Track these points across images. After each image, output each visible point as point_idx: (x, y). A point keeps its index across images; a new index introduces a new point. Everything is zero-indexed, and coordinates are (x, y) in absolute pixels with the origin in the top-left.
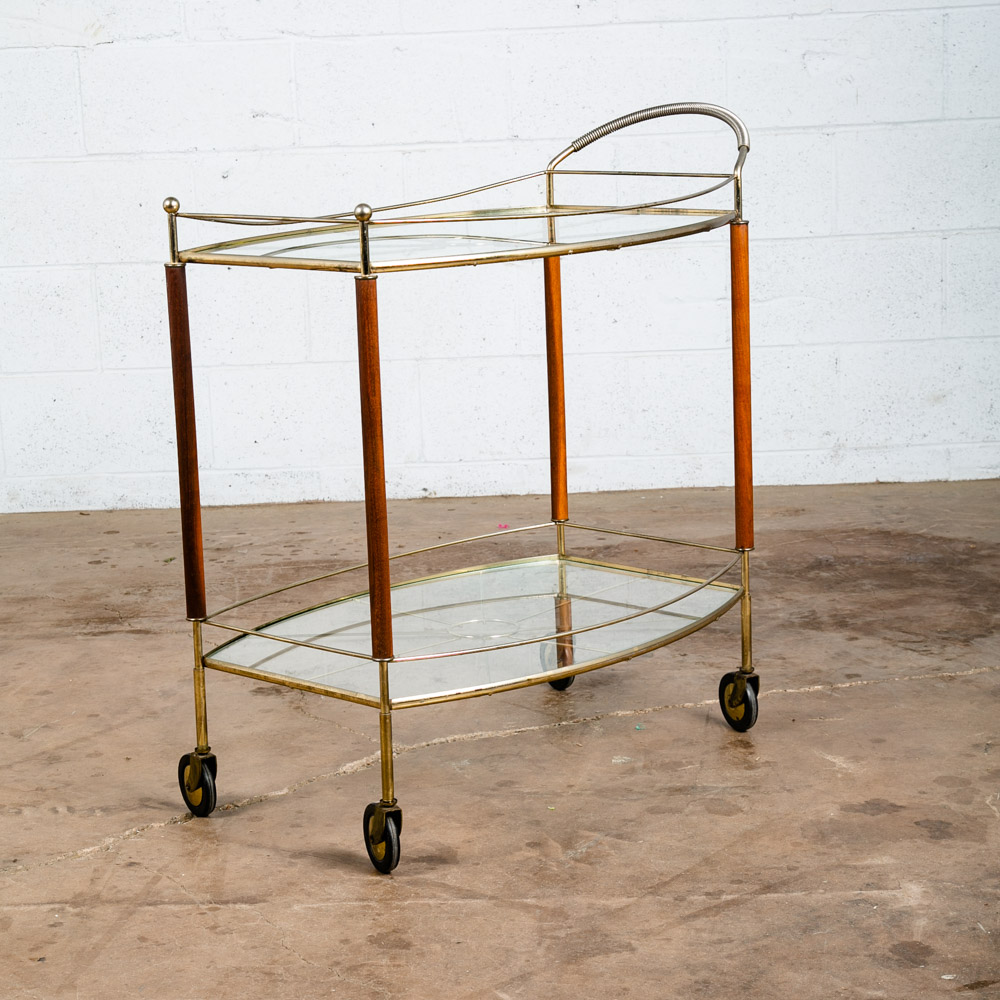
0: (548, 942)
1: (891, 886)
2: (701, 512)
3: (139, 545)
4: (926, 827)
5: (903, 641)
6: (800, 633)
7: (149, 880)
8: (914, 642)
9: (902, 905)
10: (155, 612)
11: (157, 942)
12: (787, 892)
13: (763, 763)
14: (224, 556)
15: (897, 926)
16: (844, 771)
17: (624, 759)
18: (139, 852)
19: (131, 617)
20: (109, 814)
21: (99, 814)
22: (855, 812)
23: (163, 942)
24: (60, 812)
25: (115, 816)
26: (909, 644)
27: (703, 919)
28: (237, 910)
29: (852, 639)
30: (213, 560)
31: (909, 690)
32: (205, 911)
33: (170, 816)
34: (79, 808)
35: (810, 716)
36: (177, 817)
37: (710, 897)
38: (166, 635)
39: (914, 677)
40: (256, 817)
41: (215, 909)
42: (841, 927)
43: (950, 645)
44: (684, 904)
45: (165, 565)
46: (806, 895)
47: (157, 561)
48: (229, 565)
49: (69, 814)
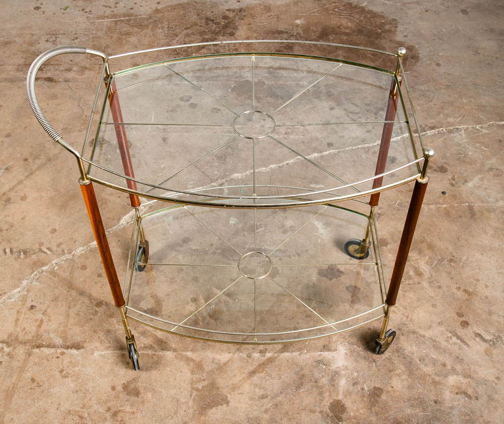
1: (333, 348)
4: (350, 292)
6: (311, 102)
7: (38, 323)
8: (356, 113)
9: (336, 366)
10: (56, 60)
11: (38, 383)
12: (292, 352)
13: (290, 227)
14: (88, 6)
15: (333, 385)
16: (321, 236)
17: (235, 221)
18: (36, 295)
19: (47, 65)
20: (26, 257)
21: (22, 256)
22: (323, 277)
23: (41, 384)
24: (7, 254)
25: (28, 259)
26: (354, 115)
27: (258, 375)
28: (72, 355)
29: (332, 109)
30: (83, 10)
31: (352, 160)
32: (59, 355)
33: (50, 261)
34: (15, 250)
35: (311, 183)
36: (53, 262)
37: (261, 354)
38: (59, 84)
39: (354, 148)
40: (84, 266)
41: (63, 354)
42: (311, 385)
43: (369, 117)
44: (250, 360)
45: (64, 13)
46: (299, 355)
47: (61, 9)
48: (89, 15)
49: (11, 255)
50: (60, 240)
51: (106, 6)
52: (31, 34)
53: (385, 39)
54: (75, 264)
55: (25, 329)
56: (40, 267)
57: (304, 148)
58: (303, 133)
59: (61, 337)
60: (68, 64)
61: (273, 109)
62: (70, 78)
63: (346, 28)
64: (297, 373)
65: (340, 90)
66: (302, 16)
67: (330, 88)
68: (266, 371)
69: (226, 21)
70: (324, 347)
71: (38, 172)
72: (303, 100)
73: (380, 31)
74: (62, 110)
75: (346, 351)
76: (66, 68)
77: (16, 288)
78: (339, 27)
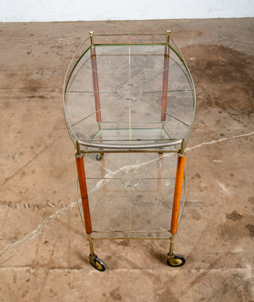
0: (157, 297)
1: (243, 266)
2: (176, 33)
3: (39, 44)
4: (249, 229)
5: (233, 115)
6: (207, 108)
7: (51, 252)
8: (236, 115)
9: (247, 278)
10: (45, 85)
11: (55, 293)
12: (217, 268)
13: (204, 188)
14: (60, 51)
15: (247, 291)
16: (225, 193)
17: (169, 184)
18: (48, 234)
19: (39, 88)
20: (39, 210)
21: (36, 209)
22: (230, 219)
23: (57, 293)
24: (26, 208)
25: (40, 211)
26: (234, 116)
27: (196, 284)
28: (75, 273)
29: (220, 112)
30: (58, 54)
31: (237, 144)
32: (66, 274)
33: (54, 212)
34: (31, 205)
35: (214, 159)
36: (57, 212)
37: (197, 270)
38: (48, 100)
39: (237, 136)
40: (76, 214)
41: (69, 272)
42: (233, 291)
43: (245, 117)
44: (191, 275)
45: (46, 56)
46: (222, 270)
47: (44, 53)
48: (62, 57)
49: (29, 209)
50: (60, 198)
51: (71, 51)
52: (27, 69)
53: (247, 68)
54: (71, 213)
55: (43, 257)
56: (49, 216)
57: (206, 137)
58: (204, 128)
59: (66, 262)
60: (52, 87)
61: (183, 113)
62: (54, 96)
63: (222, 62)
64: (222, 283)
65: (224, 101)
66: (194, 55)
67: (217, 100)
68: (202, 282)
69: (147, 59)
70: (237, 265)
71: (41, 155)
72: (201, 107)
73: (243, 63)
74: (52, 116)
75: (252, 268)
76: (51, 90)
77: (34, 230)
78: (218, 61)
